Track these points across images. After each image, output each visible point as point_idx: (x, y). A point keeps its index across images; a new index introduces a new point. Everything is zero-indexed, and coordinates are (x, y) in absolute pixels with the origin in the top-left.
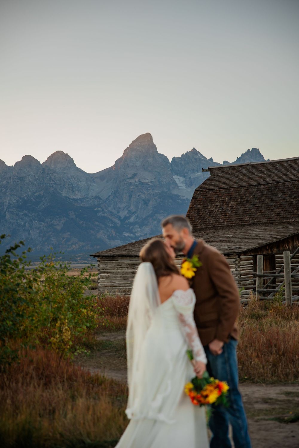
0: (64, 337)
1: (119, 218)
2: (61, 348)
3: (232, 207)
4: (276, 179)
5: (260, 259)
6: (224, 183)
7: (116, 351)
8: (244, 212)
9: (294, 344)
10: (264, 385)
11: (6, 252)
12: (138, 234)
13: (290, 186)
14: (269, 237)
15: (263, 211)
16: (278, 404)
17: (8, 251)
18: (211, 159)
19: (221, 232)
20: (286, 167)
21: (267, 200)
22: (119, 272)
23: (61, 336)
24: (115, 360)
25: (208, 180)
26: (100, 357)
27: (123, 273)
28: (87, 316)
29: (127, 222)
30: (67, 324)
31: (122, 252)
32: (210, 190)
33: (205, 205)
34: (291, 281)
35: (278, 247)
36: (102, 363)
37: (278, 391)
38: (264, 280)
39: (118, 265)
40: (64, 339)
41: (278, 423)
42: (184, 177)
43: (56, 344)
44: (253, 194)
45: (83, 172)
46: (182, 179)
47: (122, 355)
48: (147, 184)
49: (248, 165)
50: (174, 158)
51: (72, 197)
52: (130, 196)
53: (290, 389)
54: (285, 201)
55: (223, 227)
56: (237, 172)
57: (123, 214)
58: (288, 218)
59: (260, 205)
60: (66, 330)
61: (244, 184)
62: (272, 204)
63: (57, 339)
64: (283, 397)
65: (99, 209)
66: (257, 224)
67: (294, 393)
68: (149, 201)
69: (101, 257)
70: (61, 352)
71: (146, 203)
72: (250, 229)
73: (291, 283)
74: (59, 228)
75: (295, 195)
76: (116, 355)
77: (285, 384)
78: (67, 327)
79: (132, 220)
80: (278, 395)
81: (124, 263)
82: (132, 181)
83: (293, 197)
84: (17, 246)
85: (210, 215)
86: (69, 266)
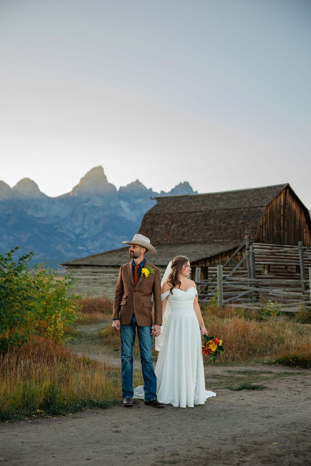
0: (57, 327)
1: (75, 234)
2: (55, 336)
3: (174, 229)
4: (209, 208)
5: (198, 270)
6: (168, 209)
7: (92, 339)
8: (184, 233)
9: (231, 336)
10: (209, 365)
11: (19, 260)
12: (90, 248)
13: (219, 214)
14: (203, 253)
15: (198, 233)
16: (224, 379)
17: (21, 259)
18: (151, 189)
19: (165, 249)
20: (217, 199)
21: (202, 224)
22: (83, 279)
23: (55, 326)
24: (92, 346)
25: (155, 206)
26: (80, 344)
27: (86, 279)
28: (67, 312)
29: (81, 237)
30: (60, 317)
31: (85, 262)
32: (156, 215)
33: (153, 227)
34: (222, 288)
35: (210, 262)
36: (83, 348)
37: (222, 370)
38: (201, 287)
39: (82, 272)
40: (58, 328)
41: (230, 391)
42: (129, 202)
43: (52, 332)
44: (191, 219)
45: (46, 196)
46: (127, 204)
47: (98, 342)
48: (98, 207)
49: (187, 196)
50: (121, 188)
51: (36, 215)
52: (84, 217)
53: (230, 368)
54: (216, 225)
55: (166, 245)
56: (178, 201)
57: (78, 231)
58: (218, 239)
59: (196, 228)
60: (59, 321)
61: (184, 211)
62: (205, 227)
63: (52, 328)
64: (226, 374)
65: (59, 226)
66: (194, 243)
67: (234, 371)
68: (100, 221)
69: (68, 266)
70: (55, 338)
71: (97, 222)
72: (189, 247)
73: (222, 290)
74: (24, 241)
75: (224, 221)
76: (93, 342)
77: (226, 365)
78: (60, 320)
79: (85, 236)
80: (223, 373)
81: (87, 271)
82: (86, 204)
83: (222, 222)
84: (27, 256)
85: (156, 234)
86: (57, 272)
